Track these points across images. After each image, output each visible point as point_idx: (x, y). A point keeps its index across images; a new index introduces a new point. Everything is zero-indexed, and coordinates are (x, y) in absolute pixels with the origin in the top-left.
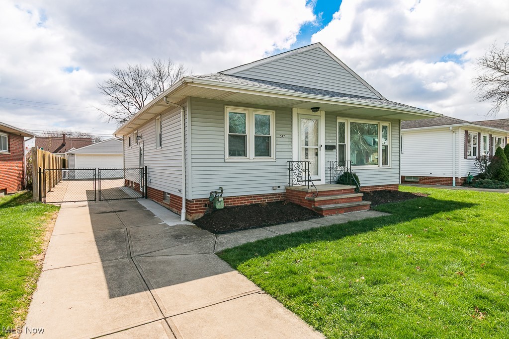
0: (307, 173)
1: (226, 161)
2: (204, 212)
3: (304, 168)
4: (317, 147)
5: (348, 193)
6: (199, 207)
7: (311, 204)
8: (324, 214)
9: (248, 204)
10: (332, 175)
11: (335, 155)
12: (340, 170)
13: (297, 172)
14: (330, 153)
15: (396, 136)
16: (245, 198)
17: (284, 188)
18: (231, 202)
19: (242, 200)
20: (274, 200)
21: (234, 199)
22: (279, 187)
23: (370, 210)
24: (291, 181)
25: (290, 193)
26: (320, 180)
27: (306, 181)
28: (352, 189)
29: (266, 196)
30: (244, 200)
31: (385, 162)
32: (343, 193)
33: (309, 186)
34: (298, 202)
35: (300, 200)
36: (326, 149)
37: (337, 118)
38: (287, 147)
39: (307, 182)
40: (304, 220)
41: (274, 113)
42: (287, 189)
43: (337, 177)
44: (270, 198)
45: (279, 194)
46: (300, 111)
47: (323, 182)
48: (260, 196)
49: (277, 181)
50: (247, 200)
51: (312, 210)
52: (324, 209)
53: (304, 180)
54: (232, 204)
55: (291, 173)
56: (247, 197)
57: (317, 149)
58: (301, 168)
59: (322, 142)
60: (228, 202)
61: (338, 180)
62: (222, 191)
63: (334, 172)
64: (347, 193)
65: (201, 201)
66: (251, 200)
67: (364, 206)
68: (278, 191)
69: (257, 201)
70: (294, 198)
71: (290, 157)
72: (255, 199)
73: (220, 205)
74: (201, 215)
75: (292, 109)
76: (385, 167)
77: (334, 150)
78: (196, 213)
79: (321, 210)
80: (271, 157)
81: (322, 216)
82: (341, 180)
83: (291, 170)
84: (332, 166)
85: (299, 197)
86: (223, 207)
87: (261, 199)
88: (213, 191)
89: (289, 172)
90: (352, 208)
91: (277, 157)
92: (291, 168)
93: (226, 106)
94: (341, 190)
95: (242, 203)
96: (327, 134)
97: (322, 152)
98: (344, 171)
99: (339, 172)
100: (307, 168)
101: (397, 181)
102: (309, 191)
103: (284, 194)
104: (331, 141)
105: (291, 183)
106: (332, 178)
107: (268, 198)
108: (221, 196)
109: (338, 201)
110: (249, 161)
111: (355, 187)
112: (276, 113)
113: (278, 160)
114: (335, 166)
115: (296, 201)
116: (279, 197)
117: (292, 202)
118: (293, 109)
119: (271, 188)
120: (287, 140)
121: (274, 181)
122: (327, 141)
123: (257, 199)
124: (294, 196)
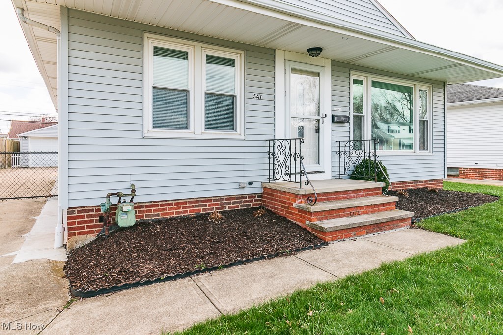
0: (298, 160)
1: (146, 135)
2: (97, 231)
3: (293, 151)
4: (318, 118)
5: (371, 195)
6: (85, 222)
7: (304, 218)
8: (328, 238)
9: (191, 215)
10: (342, 164)
11: (347, 131)
12: (356, 157)
13: (282, 158)
14: (339, 127)
15: (439, 106)
16: (185, 203)
17: (259, 185)
18: (155, 211)
19: (179, 208)
20: (242, 206)
21: (161, 205)
22: (250, 184)
23: (412, 227)
24: (272, 173)
25: (269, 194)
26: (323, 172)
27: (295, 173)
28: (378, 189)
29: (226, 199)
30: (183, 208)
31: (424, 145)
32: (363, 196)
33: (300, 183)
34: (282, 211)
35: (286, 207)
36: (333, 121)
37: (352, 72)
38: (266, 114)
39: (298, 176)
40: (287, 255)
41: (243, 55)
42: (264, 188)
43: (352, 168)
44: (233, 203)
45: (252, 196)
46: (289, 56)
47: (328, 175)
48: (215, 200)
49: (247, 174)
50: (189, 207)
51: (305, 229)
52: (328, 230)
53: (293, 171)
54: (158, 215)
55: (271, 160)
56: (189, 202)
57: (318, 120)
58: (287, 150)
59: (327, 109)
60: (150, 211)
61: (353, 173)
62: (133, 191)
63: (346, 159)
64: (368, 195)
65: (92, 211)
66: (197, 206)
67: (402, 220)
68: (249, 191)
69: (209, 210)
70: (275, 204)
71: (272, 132)
72: (205, 205)
73: (126, 219)
74: (91, 238)
75: (275, 50)
76: (424, 152)
77: (347, 124)
78: (80, 234)
79: (322, 230)
80: (236, 131)
81: (325, 243)
82: (358, 173)
83: (271, 155)
84: (342, 149)
85: (284, 202)
86: (133, 223)
87: (218, 204)
88: (113, 192)
89: (269, 158)
90: (381, 225)
91: (248, 131)
92: (271, 150)
93: (146, 35)
94: (359, 191)
95: (180, 213)
96: (335, 98)
97: (327, 126)
98: (362, 158)
99: (354, 159)
100: (298, 151)
101: (440, 174)
102: (301, 192)
103: (261, 195)
104: (340, 109)
105: (271, 177)
106: (342, 169)
107: (229, 203)
108: (132, 201)
109: (354, 211)
110: (193, 136)
111: (383, 185)
112: (246, 56)
113: (248, 137)
114: (347, 149)
115: (279, 209)
116: (251, 201)
117: (273, 210)
118: (277, 52)
119: (236, 186)
120: (266, 103)
121: (241, 173)
122: (335, 108)
123: (210, 205)
124: (276, 200)
